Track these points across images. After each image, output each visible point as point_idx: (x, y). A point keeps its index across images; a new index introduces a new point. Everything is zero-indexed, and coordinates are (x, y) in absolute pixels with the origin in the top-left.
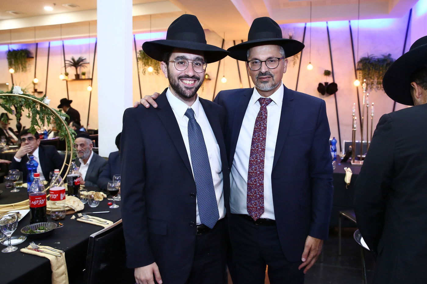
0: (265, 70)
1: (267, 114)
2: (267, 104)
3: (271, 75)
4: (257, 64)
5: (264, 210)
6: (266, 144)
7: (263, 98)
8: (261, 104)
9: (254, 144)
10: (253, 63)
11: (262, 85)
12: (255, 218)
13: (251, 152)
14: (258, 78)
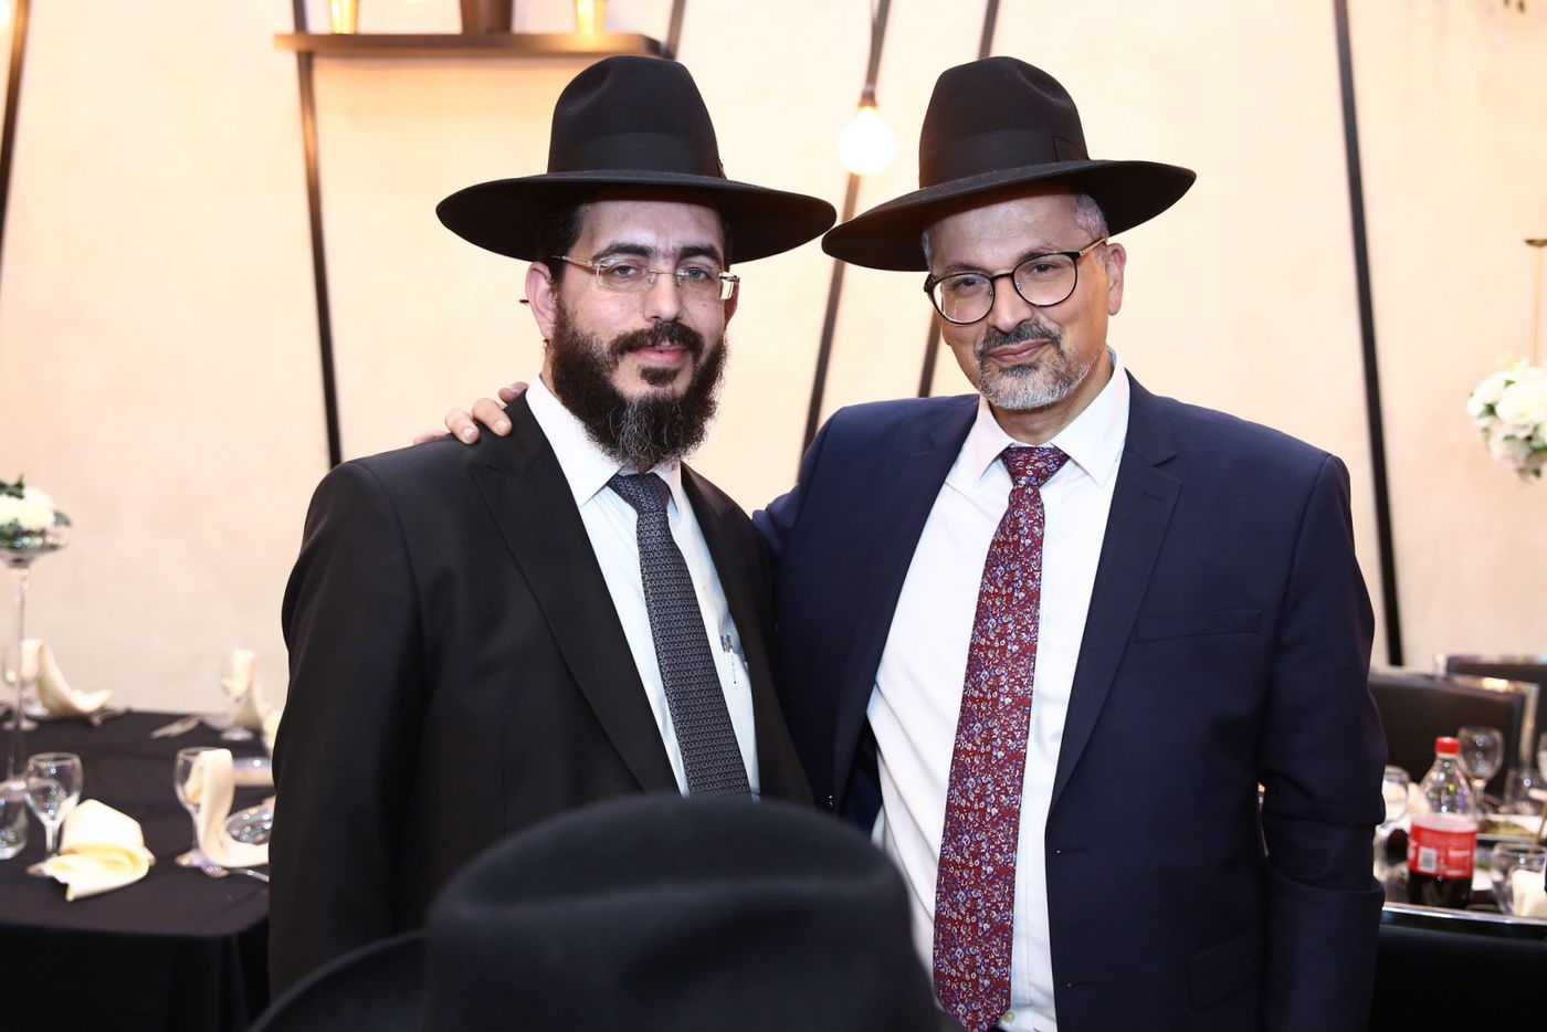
0: (1014, 312)
1: (1041, 525)
2: (1043, 477)
3: (1046, 334)
4: (971, 288)
5: (1008, 999)
6: (1037, 675)
7: (1020, 450)
8: (1015, 475)
9: (981, 670)
10: (955, 287)
11: (1008, 383)
13: (963, 709)
14: (984, 356)
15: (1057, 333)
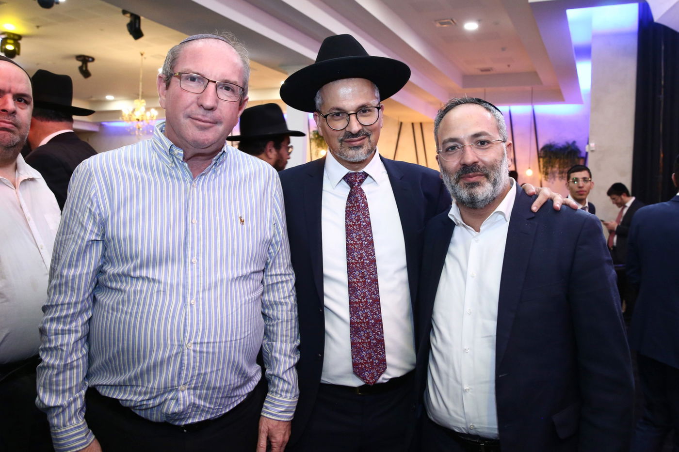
12: (371, 381)
15: (370, 133)
